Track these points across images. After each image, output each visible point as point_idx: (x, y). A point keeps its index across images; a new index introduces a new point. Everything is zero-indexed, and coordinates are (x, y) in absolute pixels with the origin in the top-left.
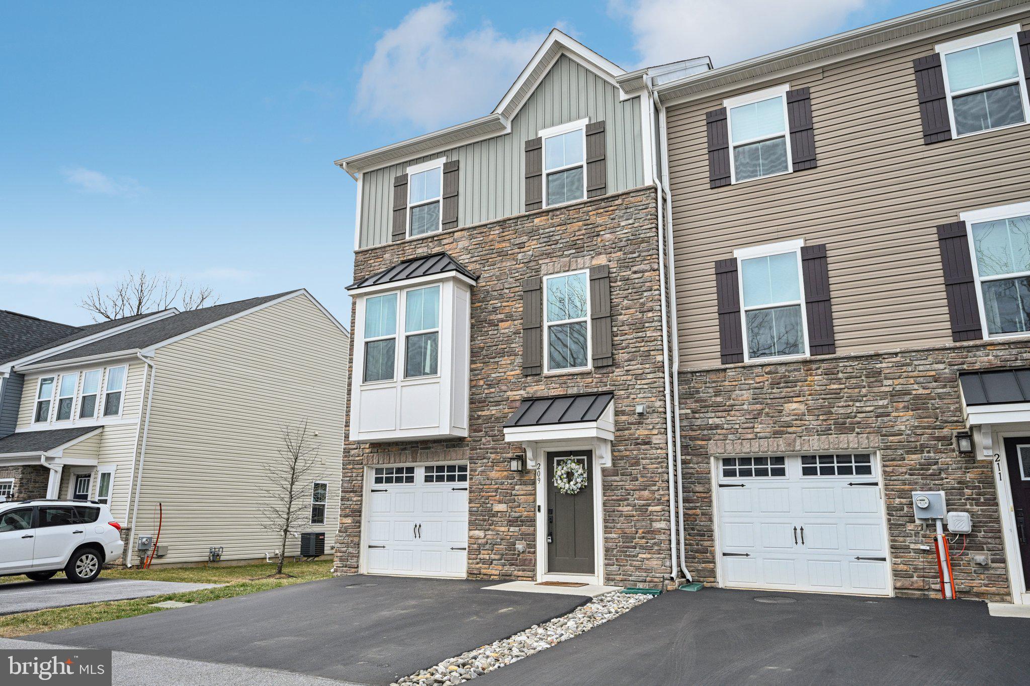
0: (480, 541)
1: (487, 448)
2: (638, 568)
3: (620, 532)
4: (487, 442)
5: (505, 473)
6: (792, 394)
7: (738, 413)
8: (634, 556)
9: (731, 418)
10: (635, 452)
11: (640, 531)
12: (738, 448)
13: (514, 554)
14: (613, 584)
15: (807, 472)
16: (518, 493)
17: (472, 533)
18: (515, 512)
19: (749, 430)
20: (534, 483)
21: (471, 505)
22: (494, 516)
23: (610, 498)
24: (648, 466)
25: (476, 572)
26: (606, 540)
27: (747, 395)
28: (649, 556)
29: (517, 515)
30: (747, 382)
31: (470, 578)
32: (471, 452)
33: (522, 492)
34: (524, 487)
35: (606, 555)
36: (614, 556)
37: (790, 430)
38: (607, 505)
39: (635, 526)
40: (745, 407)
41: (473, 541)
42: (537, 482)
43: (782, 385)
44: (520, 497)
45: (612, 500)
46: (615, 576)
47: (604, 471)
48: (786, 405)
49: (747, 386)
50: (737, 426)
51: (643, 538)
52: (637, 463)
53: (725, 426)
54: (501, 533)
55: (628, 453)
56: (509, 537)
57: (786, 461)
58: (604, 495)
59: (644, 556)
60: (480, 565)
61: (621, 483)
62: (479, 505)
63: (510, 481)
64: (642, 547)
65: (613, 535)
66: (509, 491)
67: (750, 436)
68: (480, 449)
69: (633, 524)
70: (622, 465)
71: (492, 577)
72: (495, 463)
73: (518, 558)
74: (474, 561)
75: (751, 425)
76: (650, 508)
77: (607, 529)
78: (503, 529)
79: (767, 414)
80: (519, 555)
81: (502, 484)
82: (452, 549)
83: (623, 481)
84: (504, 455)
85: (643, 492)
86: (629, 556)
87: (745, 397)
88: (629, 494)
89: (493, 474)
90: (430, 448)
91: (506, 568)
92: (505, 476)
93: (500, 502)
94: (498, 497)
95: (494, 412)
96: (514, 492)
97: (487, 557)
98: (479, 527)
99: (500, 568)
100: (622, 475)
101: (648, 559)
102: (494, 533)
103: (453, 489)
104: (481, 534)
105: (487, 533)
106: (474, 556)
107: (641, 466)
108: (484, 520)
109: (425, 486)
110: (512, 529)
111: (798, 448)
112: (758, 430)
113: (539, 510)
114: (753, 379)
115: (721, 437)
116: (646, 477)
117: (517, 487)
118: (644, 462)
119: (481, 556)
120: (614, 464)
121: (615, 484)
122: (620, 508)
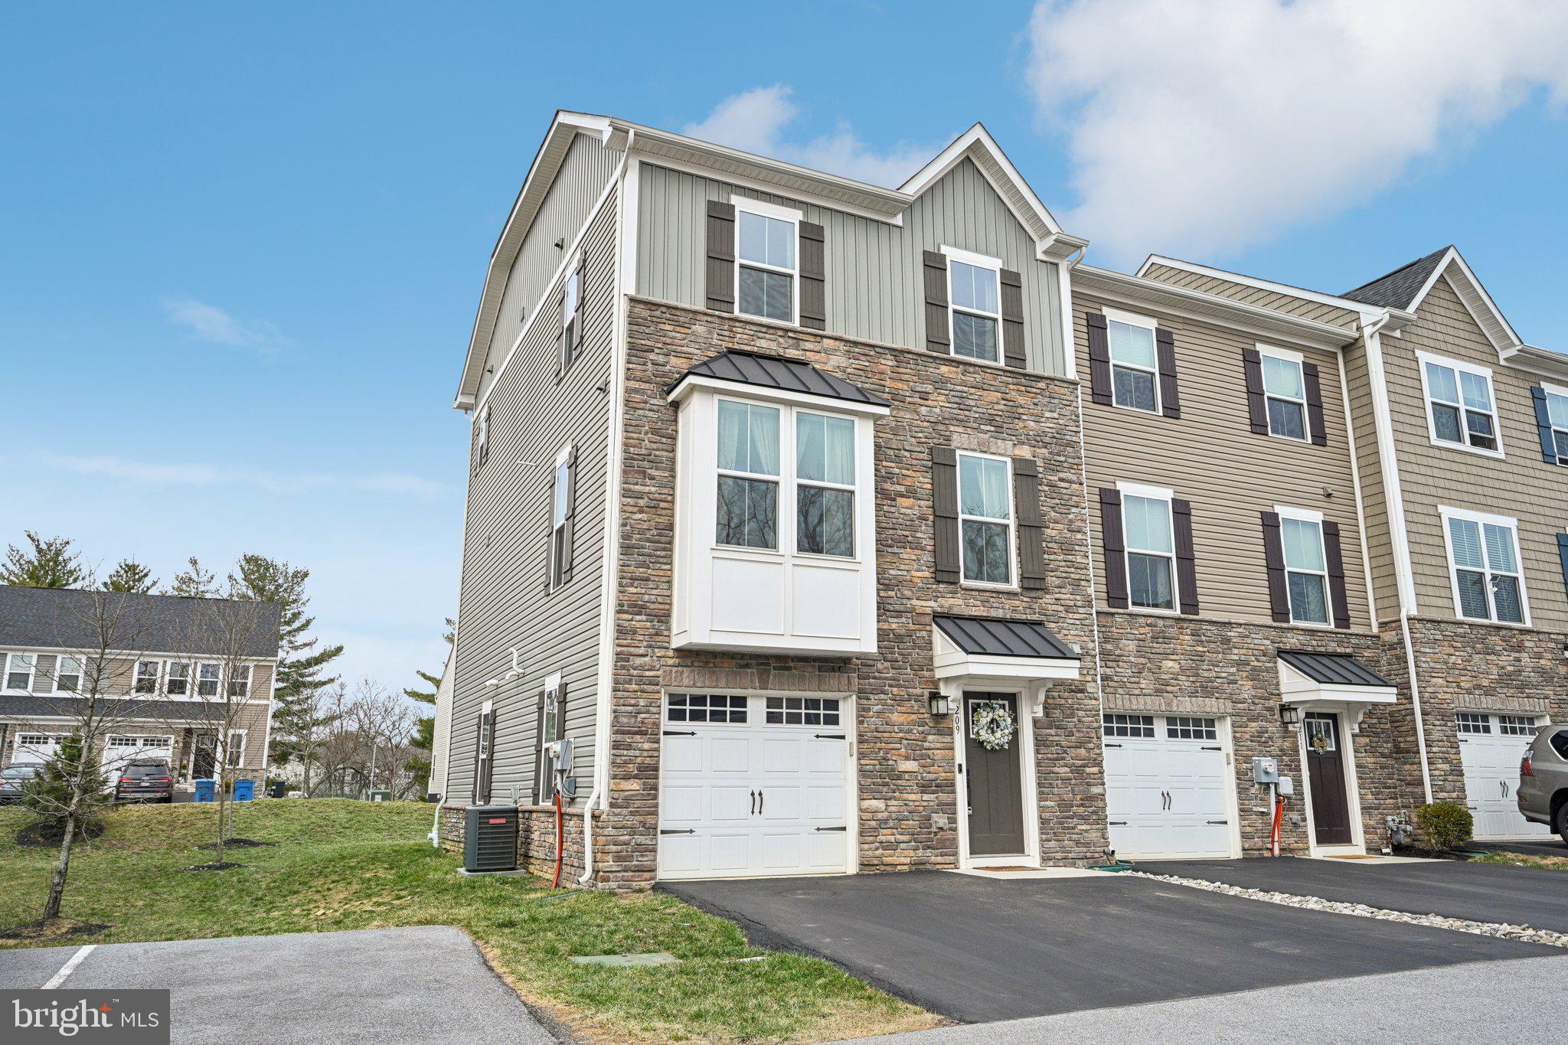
0: (880, 816)
1: (887, 678)
2: (1078, 843)
3: (1057, 799)
4: (885, 668)
5: (913, 717)
6: (1169, 651)
7: (1125, 665)
8: (1073, 828)
9: (1120, 670)
10: (1070, 701)
11: (1078, 797)
12: (1127, 705)
13: (930, 833)
14: (1051, 864)
15: (1172, 734)
16: (932, 746)
17: (866, 804)
18: (929, 773)
19: (1135, 686)
20: (951, 734)
21: (863, 762)
22: (899, 778)
23: (1045, 756)
24: (1083, 719)
25: (876, 862)
26: (1042, 809)
27: (1132, 646)
28: (1088, 827)
29: (932, 776)
30: (1133, 632)
31: (865, 873)
32: (862, 681)
33: (939, 745)
34: (940, 738)
35: (1041, 829)
36: (1052, 829)
37: (1169, 688)
38: (1042, 765)
39: (1073, 791)
40: (1132, 659)
41: (869, 816)
42: (956, 731)
43: (1160, 640)
44: (936, 752)
45: (1048, 759)
46: (1054, 855)
47: (1035, 722)
48: (1164, 662)
49: (1133, 637)
50: (1125, 680)
51: (1082, 805)
52: (1072, 715)
53: (1116, 678)
54: (911, 804)
55: (1063, 701)
56: (921, 808)
57: (1155, 721)
58: (1037, 752)
59: (1084, 827)
60: (880, 851)
61: (1057, 738)
62: (876, 762)
63: (920, 729)
64: (1082, 818)
65: (1049, 803)
66: (919, 743)
67: (1137, 692)
68: (875, 678)
69: (1069, 789)
70: (1057, 715)
71: (899, 868)
72: (899, 701)
73: (935, 838)
74: (872, 846)
75: (1137, 680)
76: (1088, 770)
77: (1042, 796)
78: (913, 797)
79: (1150, 670)
80: (936, 834)
81: (910, 731)
82: (818, 829)
83: (1058, 735)
84: (911, 690)
85: (1079, 750)
86: (1068, 828)
87: (1130, 648)
88: (1065, 752)
89: (895, 717)
90: (789, 669)
91: (920, 852)
92: (912, 720)
93: (907, 758)
94: (903, 750)
95: (894, 626)
96: (926, 745)
97: (892, 838)
98: (878, 795)
99: (912, 853)
100: (1057, 727)
101: (1086, 831)
102: (901, 803)
103: (818, 736)
104: (879, 804)
105: (890, 803)
106: (871, 838)
107: (1075, 720)
108: (886, 784)
109: (765, 730)
110: (926, 797)
111: (1175, 709)
112: (1143, 686)
113: (960, 771)
114: (1137, 629)
115: (1112, 690)
116: (1082, 732)
117: (930, 738)
118: (1081, 713)
119: (881, 838)
120: (1047, 714)
121: (1051, 738)
122: (1056, 769)
